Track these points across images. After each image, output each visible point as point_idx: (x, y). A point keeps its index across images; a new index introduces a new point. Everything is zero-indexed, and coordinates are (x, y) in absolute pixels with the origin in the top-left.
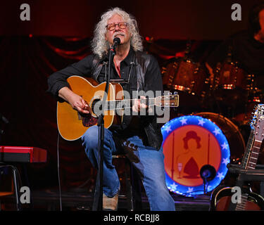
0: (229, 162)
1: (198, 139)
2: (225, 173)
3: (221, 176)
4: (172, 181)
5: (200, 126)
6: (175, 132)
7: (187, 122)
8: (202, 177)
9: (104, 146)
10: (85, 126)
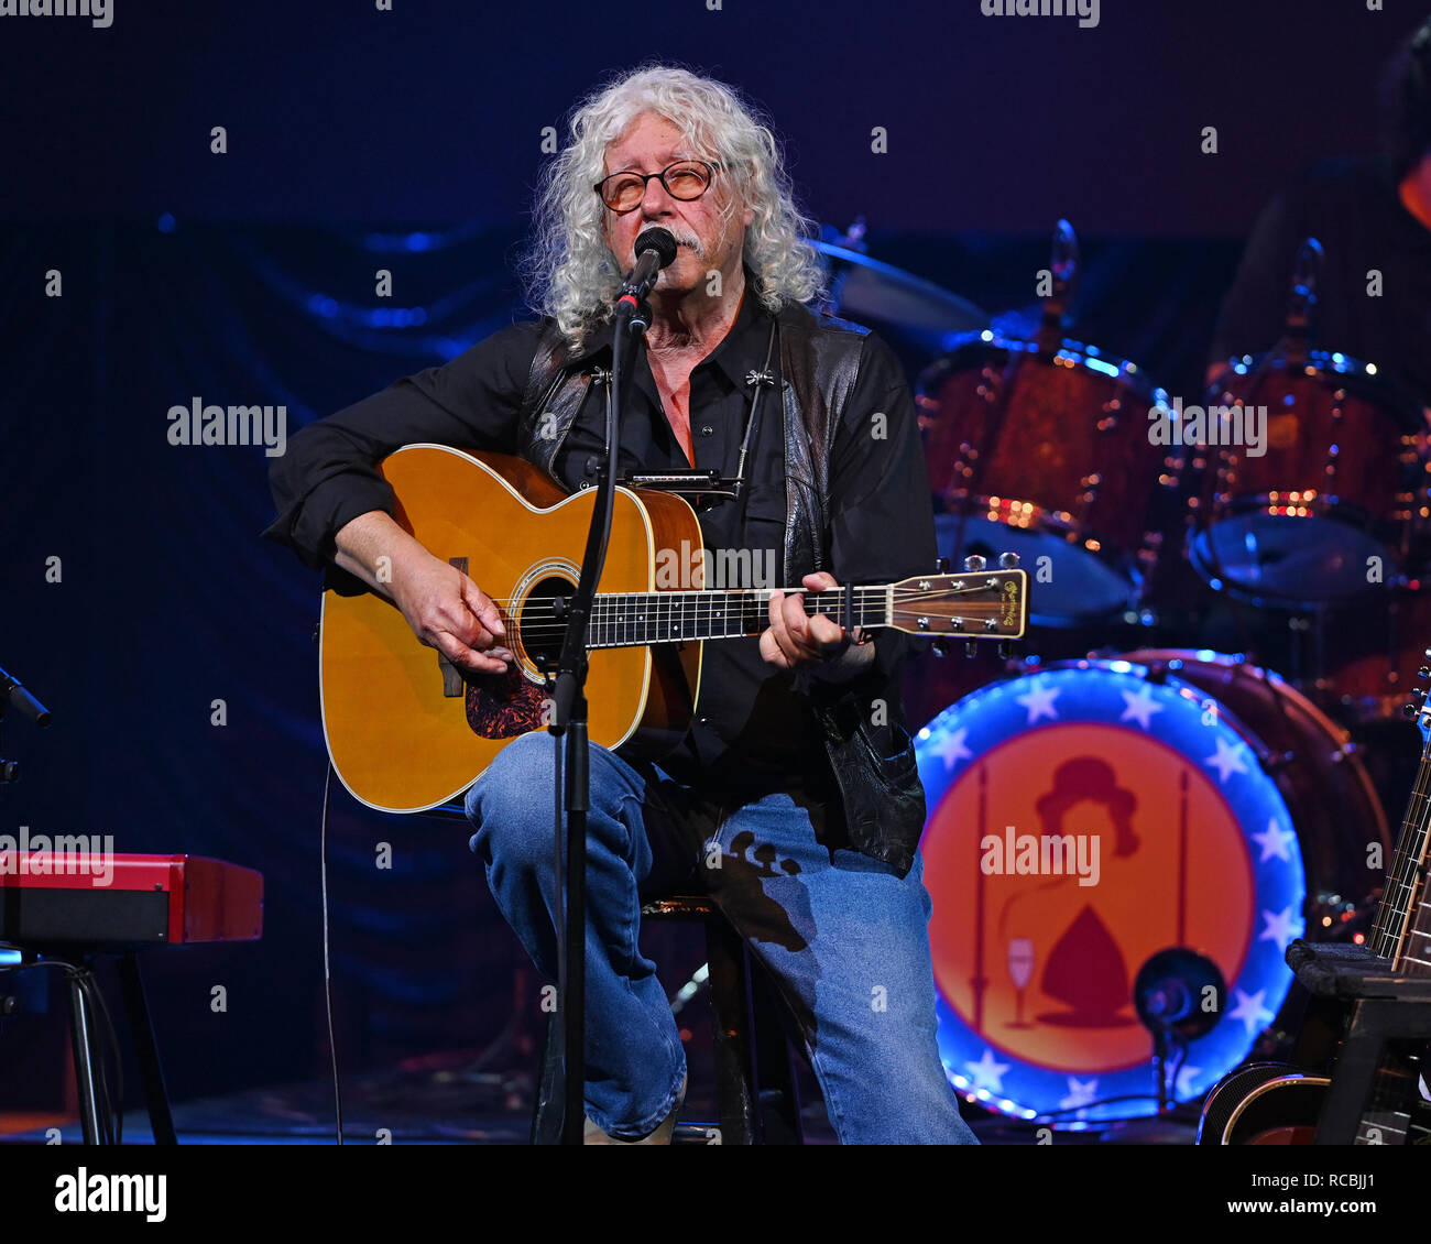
0: (1297, 930)
1: (1123, 805)
2: (1279, 995)
3: (1256, 1013)
4: (972, 1042)
5: (1133, 726)
6: (994, 762)
7: (1057, 704)
8: (1147, 1019)
9: (591, 845)
10: (479, 729)
